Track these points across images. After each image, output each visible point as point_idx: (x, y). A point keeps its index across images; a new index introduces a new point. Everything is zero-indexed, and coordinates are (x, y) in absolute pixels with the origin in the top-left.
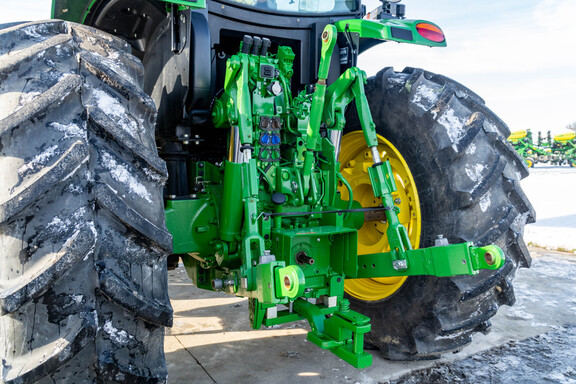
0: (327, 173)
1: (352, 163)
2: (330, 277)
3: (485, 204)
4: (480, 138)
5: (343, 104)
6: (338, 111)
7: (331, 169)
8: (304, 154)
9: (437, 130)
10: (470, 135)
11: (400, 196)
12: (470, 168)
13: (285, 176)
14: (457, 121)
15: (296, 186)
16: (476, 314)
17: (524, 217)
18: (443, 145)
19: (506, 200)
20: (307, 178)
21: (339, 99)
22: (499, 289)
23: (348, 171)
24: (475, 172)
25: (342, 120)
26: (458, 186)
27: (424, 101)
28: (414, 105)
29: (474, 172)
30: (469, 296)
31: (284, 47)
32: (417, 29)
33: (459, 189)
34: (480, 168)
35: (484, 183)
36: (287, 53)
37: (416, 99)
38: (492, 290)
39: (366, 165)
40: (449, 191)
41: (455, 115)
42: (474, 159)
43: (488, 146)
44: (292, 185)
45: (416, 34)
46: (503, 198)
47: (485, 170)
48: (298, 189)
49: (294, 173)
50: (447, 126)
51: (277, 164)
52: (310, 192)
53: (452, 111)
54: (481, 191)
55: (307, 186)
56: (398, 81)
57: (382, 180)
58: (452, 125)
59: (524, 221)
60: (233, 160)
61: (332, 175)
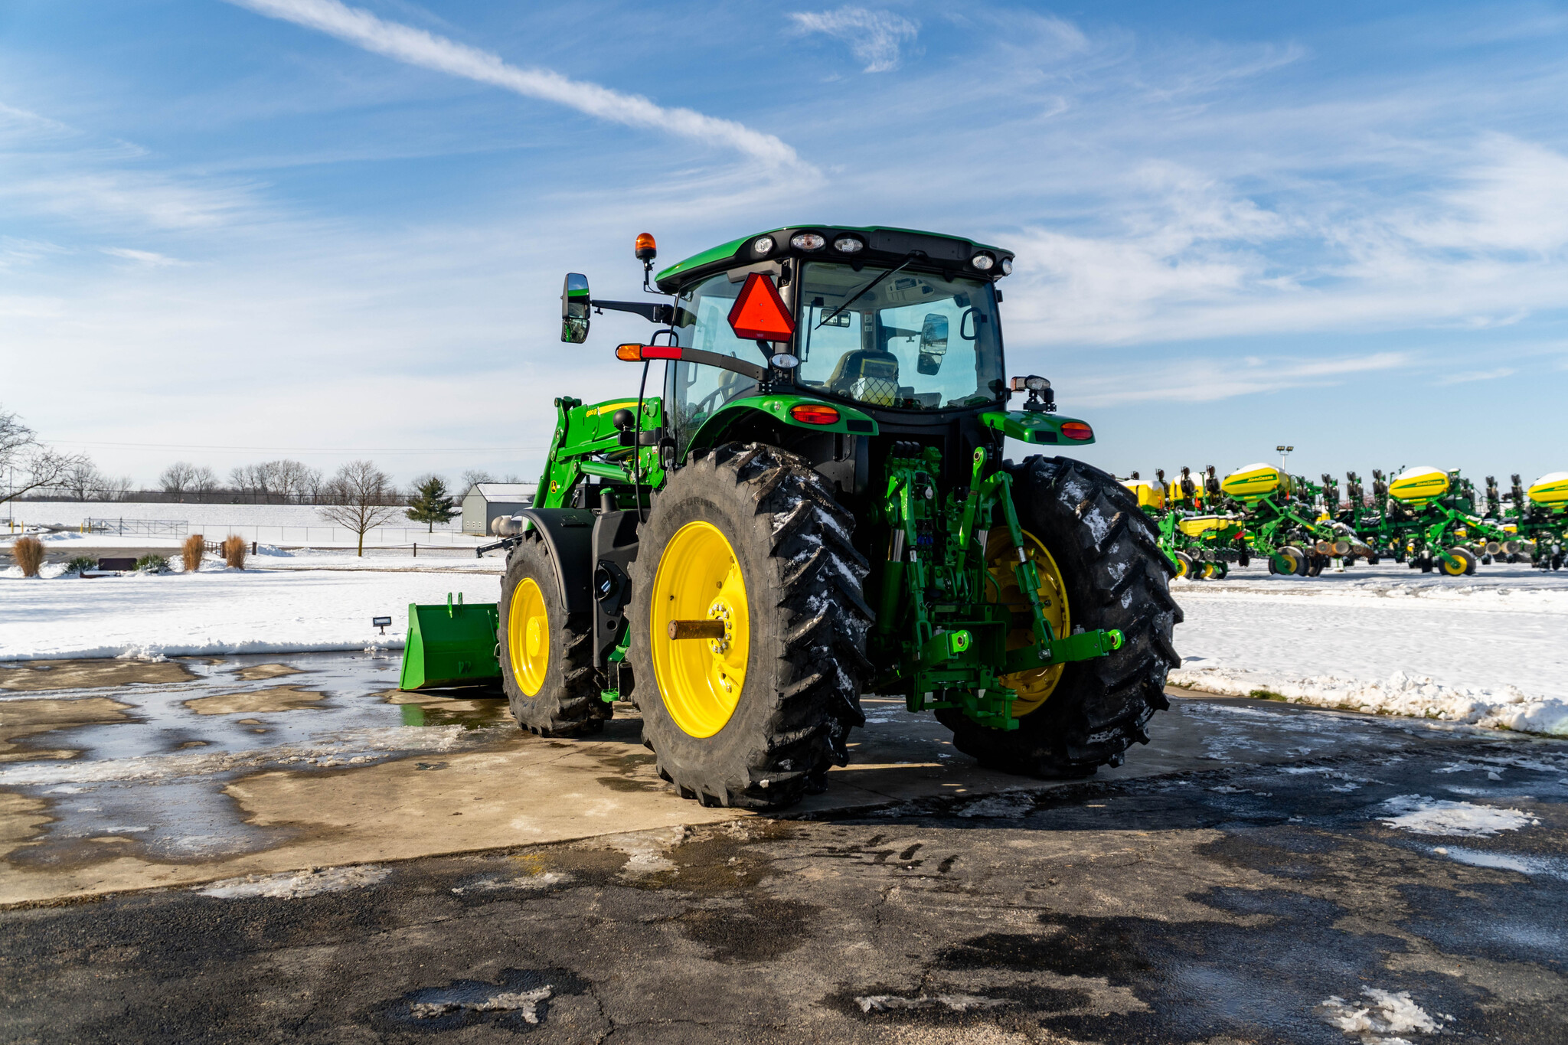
0: (975, 572)
1: (998, 561)
2: (980, 671)
3: (1126, 603)
4: (1123, 537)
5: (990, 505)
6: (985, 511)
7: (979, 567)
8: (954, 553)
9: (1082, 530)
10: (1113, 535)
11: (1050, 598)
12: (1112, 566)
13: (939, 573)
14: (1102, 521)
15: (949, 583)
16: (1124, 711)
17: (1170, 616)
18: (1087, 545)
19: (1149, 598)
20: (959, 576)
21: (986, 501)
22: (1145, 685)
23: (993, 570)
24: (1119, 570)
25: (989, 520)
26: (1101, 583)
27: (1072, 499)
28: (1061, 503)
29: (1116, 570)
30: (1114, 689)
31: (932, 449)
32: (1063, 430)
33: (1102, 587)
34: (1122, 566)
35: (1124, 580)
36: (934, 455)
37: (1064, 497)
38: (1138, 685)
39: (1013, 564)
40: (1093, 589)
41: (1100, 514)
42: (1116, 559)
43: (1131, 545)
44: (945, 582)
45: (1060, 436)
46: (1145, 595)
47: (1126, 569)
48: (951, 586)
49: (947, 571)
50: (1092, 525)
51: (930, 563)
52: (962, 589)
53: (1097, 511)
54: (1121, 589)
55: (959, 583)
56: (1046, 475)
57: (1028, 578)
58: (1098, 524)
59: (1170, 621)
60: (892, 558)
61: (980, 573)
